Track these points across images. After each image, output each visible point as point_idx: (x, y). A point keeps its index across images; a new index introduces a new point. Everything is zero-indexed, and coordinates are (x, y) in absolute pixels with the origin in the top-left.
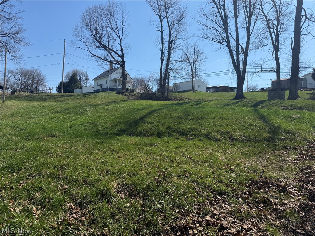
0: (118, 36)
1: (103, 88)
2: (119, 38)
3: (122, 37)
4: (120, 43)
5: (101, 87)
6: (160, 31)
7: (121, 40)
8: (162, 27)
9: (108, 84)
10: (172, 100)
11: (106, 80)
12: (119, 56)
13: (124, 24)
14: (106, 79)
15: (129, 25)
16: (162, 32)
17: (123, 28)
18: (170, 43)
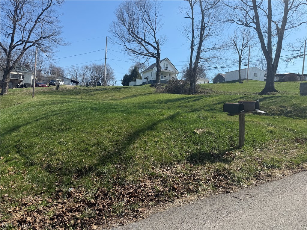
0: (151, 28)
1: (148, 80)
2: (153, 29)
3: (156, 28)
4: (153, 35)
5: (147, 79)
6: (190, 18)
7: (154, 32)
8: (192, 13)
9: (152, 77)
10: (198, 93)
12: (155, 48)
13: (157, 16)
14: (151, 72)
15: (162, 15)
16: (193, 19)
17: (156, 19)
18: (203, 28)
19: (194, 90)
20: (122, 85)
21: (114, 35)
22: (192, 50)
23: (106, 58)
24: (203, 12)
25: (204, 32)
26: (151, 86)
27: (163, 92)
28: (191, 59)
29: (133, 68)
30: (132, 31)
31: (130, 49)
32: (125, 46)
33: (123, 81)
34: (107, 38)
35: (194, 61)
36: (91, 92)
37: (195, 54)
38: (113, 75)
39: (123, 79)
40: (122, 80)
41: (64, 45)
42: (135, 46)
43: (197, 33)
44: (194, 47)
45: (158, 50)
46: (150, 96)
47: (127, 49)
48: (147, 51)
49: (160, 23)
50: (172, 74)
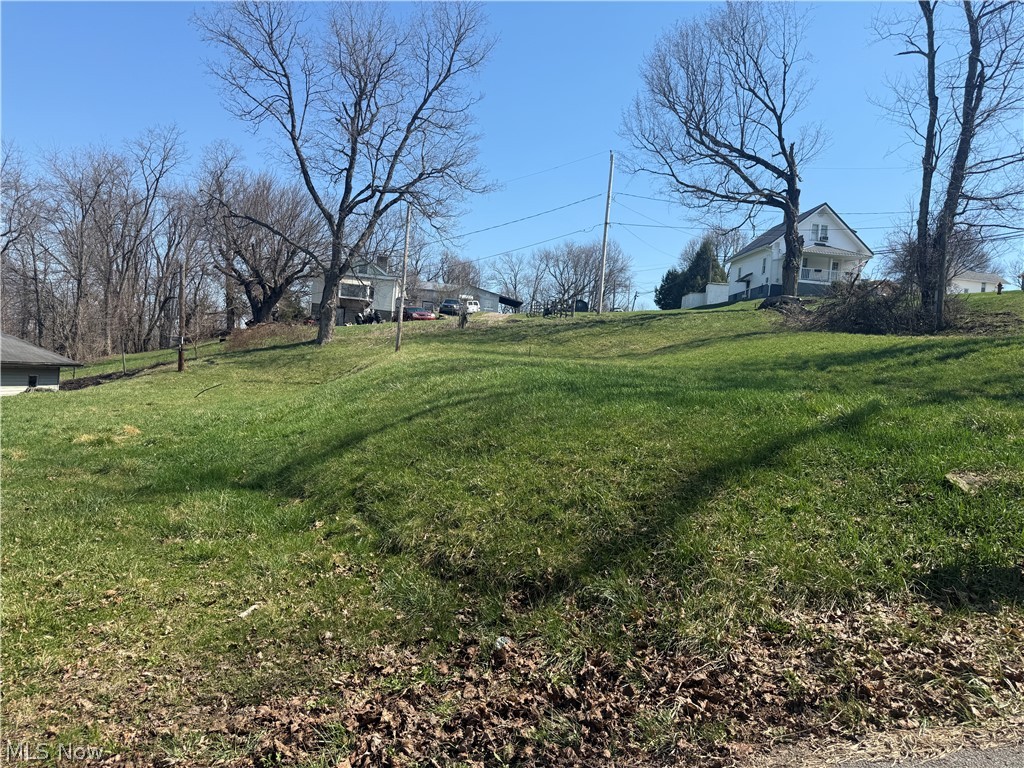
0: (768, 107)
1: (752, 286)
2: (774, 111)
3: (784, 106)
4: (775, 128)
5: (748, 283)
6: (921, 52)
7: (779, 118)
8: (931, 35)
9: (767, 275)
11: (765, 260)
12: (780, 174)
13: (788, 61)
14: (764, 255)
15: (809, 57)
16: (931, 55)
17: (785, 73)
18: (975, 85)
19: (939, 319)
20: (655, 308)
21: (637, 143)
22: (929, 171)
23: (606, 223)
24: (974, 24)
25: (979, 99)
26: (763, 306)
27: (808, 329)
28: (924, 203)
29: (697, 248)
30: (697, 126)
31: (688, 186)
32: (673, 175)
33: (660, 293)
34: (612, 156)
35: (935, 207)
36: (558, 331)
37: (940, 183)
38: (628, 274)
39: (662, 286)
40: (656, 290)
41: (484, 190)
42: (707, 172)
43: (951, 104)
44: (937, 158)
45: (791, 178)
46: (760, 343)
47: (680, 185)
48: (752, 184)
49: (800, 87)
50: (846, 261)
